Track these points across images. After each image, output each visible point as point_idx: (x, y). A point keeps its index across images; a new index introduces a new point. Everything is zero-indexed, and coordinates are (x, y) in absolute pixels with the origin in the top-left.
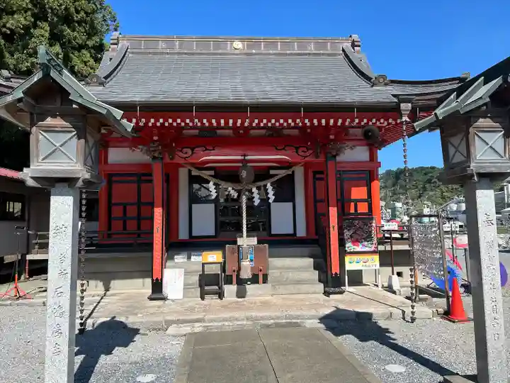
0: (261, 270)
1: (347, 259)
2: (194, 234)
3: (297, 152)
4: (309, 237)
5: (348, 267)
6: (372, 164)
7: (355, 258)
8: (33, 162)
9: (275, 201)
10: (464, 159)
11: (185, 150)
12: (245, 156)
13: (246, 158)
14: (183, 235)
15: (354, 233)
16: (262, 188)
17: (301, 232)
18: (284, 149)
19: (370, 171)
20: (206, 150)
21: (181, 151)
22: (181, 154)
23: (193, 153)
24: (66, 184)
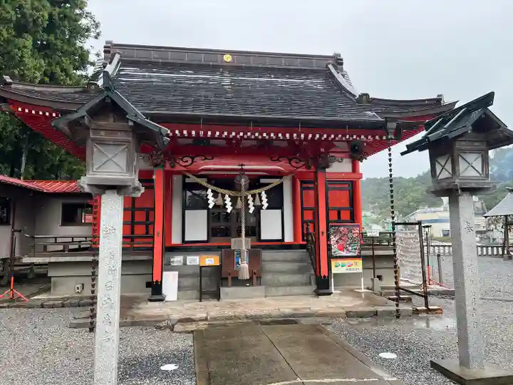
0: (255, 273)
1: (333, 263)
2: (186, 240)
3: (290, 163)
4: (296, 243)
5: (334, 270)
6: (354, 176)
7: (340, 262)
8: (89, 171)
9: (268, 208)
10: (450, 176)
11: (185, 159)
12: (242, 165)
13: (244, 167)
14: (176, 240)
15: (340, 239)
16: (257, 196)
17: (289, 238)
18: (278, 160)
19: (352, 181)
20: (206, 159)
21: (182, 159)
22: (181, 162)
23: (193, 162)
24: (115, 191)
